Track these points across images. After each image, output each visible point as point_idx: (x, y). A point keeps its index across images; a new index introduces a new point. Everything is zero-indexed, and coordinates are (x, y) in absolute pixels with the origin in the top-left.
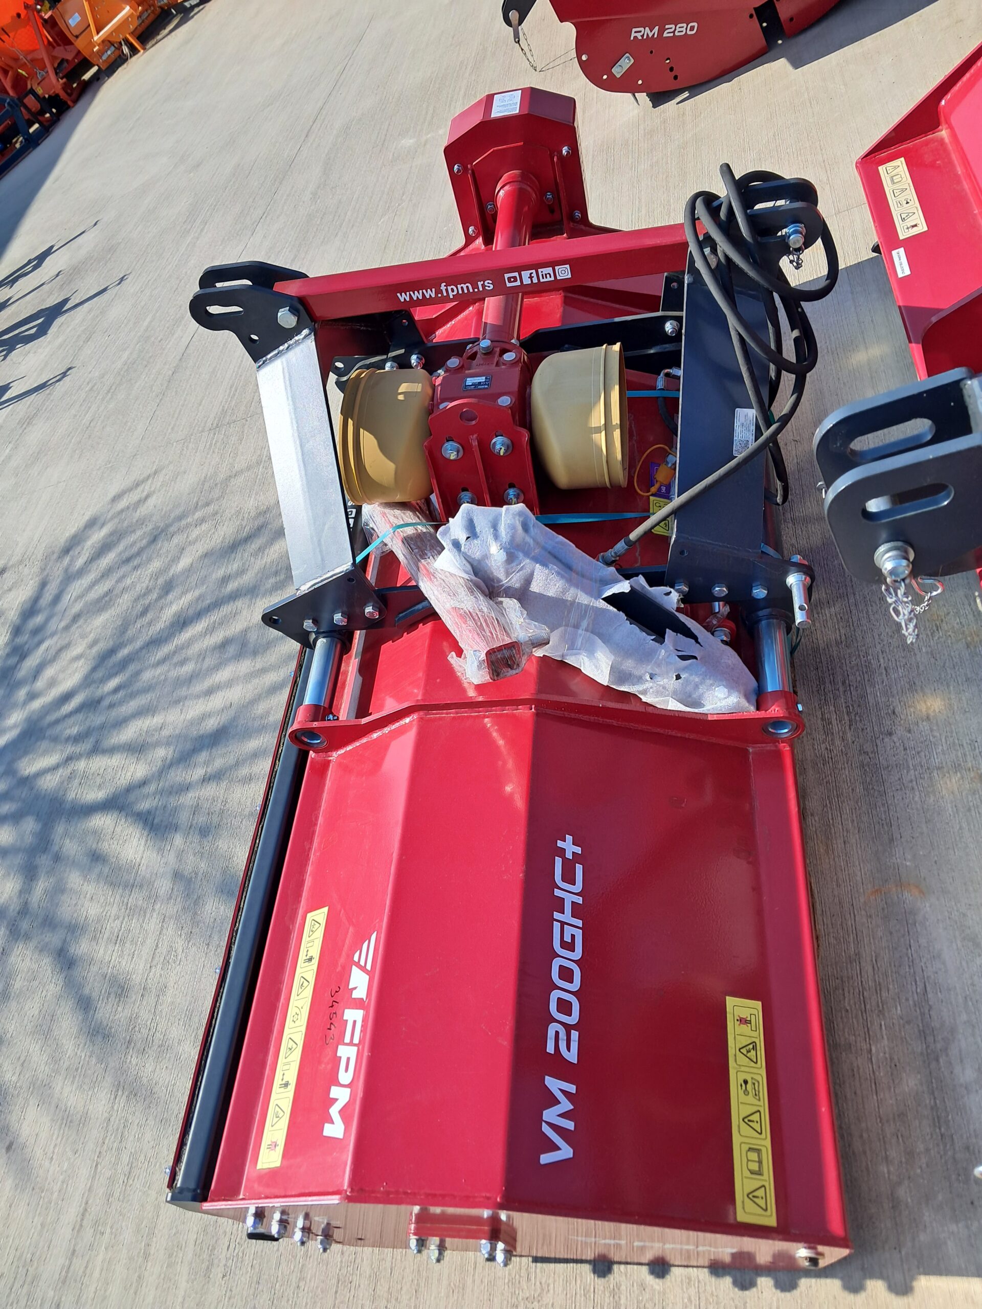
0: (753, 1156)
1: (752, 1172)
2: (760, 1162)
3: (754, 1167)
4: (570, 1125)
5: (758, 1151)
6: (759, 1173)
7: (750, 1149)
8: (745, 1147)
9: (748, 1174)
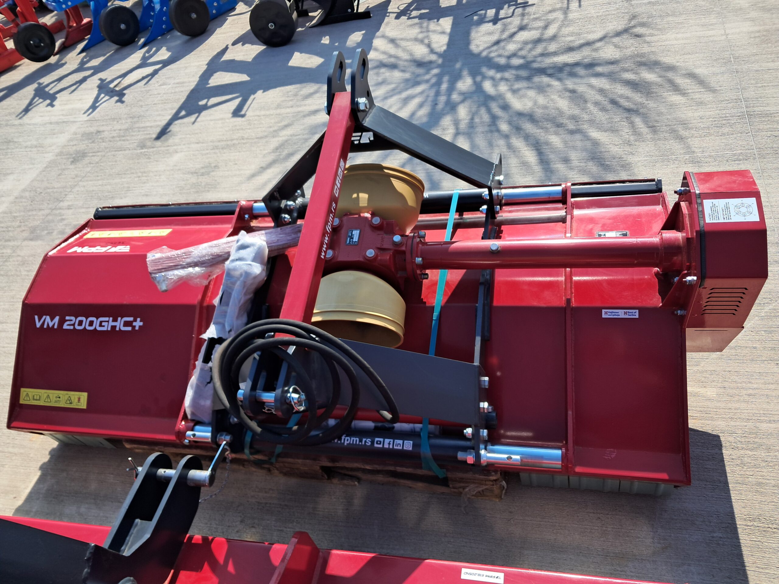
0: (38, 398)
1: (34, 396)
2: (36, 400)
3: (35, 398)
4: (45, 326)
5: (39, 400)
6: (34, 399)
7: (40, 397)
8: (40, 394)
9: (33, 394)
